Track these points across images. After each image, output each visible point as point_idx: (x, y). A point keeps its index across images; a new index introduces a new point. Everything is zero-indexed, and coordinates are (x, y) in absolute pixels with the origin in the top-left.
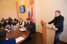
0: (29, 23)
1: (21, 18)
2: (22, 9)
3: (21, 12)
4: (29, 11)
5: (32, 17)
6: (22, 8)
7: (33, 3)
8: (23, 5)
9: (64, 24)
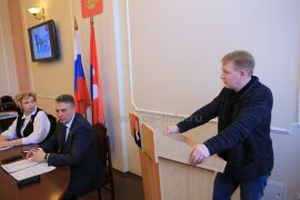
0: (69, 125)
1: (30, 95)
2: (40, 42)
3: (37, 57)
4: (79, 56)
5: (95, 86)
6: (43, 33)
7: (99, 9)
8: (47, 19)
9: (272, 128)
